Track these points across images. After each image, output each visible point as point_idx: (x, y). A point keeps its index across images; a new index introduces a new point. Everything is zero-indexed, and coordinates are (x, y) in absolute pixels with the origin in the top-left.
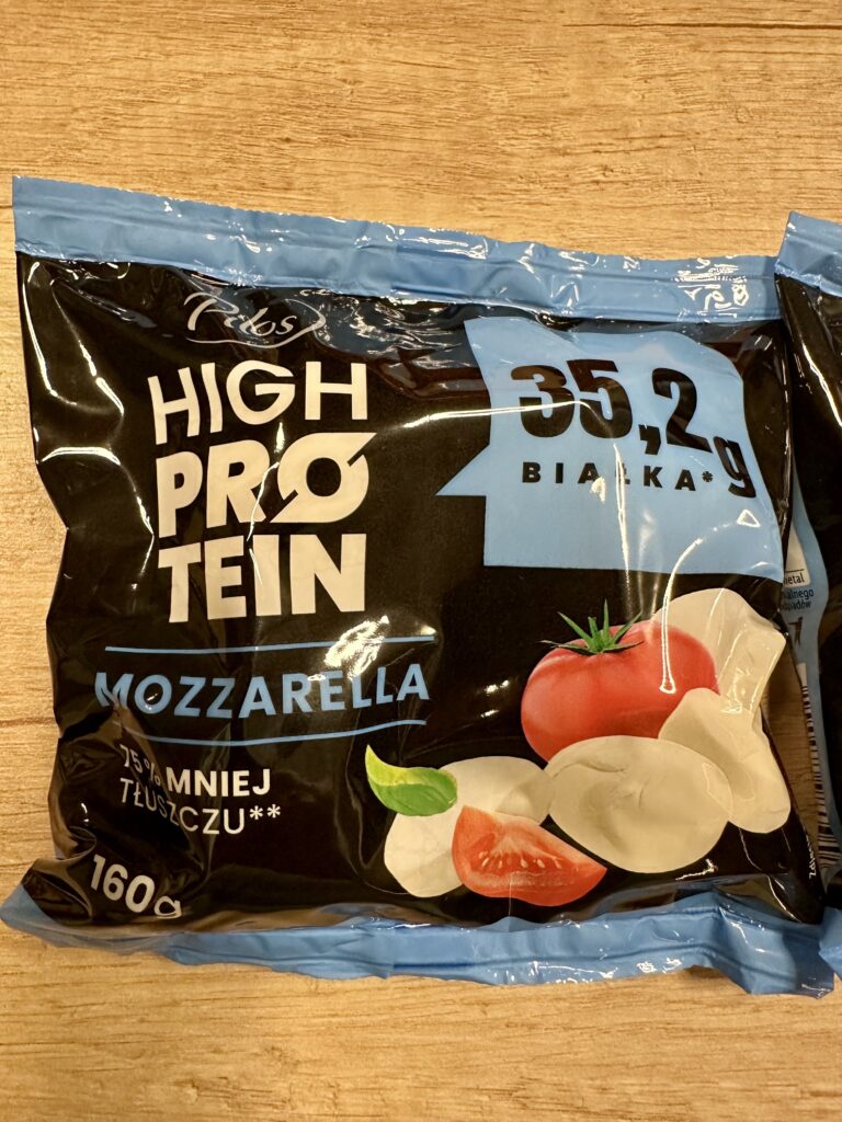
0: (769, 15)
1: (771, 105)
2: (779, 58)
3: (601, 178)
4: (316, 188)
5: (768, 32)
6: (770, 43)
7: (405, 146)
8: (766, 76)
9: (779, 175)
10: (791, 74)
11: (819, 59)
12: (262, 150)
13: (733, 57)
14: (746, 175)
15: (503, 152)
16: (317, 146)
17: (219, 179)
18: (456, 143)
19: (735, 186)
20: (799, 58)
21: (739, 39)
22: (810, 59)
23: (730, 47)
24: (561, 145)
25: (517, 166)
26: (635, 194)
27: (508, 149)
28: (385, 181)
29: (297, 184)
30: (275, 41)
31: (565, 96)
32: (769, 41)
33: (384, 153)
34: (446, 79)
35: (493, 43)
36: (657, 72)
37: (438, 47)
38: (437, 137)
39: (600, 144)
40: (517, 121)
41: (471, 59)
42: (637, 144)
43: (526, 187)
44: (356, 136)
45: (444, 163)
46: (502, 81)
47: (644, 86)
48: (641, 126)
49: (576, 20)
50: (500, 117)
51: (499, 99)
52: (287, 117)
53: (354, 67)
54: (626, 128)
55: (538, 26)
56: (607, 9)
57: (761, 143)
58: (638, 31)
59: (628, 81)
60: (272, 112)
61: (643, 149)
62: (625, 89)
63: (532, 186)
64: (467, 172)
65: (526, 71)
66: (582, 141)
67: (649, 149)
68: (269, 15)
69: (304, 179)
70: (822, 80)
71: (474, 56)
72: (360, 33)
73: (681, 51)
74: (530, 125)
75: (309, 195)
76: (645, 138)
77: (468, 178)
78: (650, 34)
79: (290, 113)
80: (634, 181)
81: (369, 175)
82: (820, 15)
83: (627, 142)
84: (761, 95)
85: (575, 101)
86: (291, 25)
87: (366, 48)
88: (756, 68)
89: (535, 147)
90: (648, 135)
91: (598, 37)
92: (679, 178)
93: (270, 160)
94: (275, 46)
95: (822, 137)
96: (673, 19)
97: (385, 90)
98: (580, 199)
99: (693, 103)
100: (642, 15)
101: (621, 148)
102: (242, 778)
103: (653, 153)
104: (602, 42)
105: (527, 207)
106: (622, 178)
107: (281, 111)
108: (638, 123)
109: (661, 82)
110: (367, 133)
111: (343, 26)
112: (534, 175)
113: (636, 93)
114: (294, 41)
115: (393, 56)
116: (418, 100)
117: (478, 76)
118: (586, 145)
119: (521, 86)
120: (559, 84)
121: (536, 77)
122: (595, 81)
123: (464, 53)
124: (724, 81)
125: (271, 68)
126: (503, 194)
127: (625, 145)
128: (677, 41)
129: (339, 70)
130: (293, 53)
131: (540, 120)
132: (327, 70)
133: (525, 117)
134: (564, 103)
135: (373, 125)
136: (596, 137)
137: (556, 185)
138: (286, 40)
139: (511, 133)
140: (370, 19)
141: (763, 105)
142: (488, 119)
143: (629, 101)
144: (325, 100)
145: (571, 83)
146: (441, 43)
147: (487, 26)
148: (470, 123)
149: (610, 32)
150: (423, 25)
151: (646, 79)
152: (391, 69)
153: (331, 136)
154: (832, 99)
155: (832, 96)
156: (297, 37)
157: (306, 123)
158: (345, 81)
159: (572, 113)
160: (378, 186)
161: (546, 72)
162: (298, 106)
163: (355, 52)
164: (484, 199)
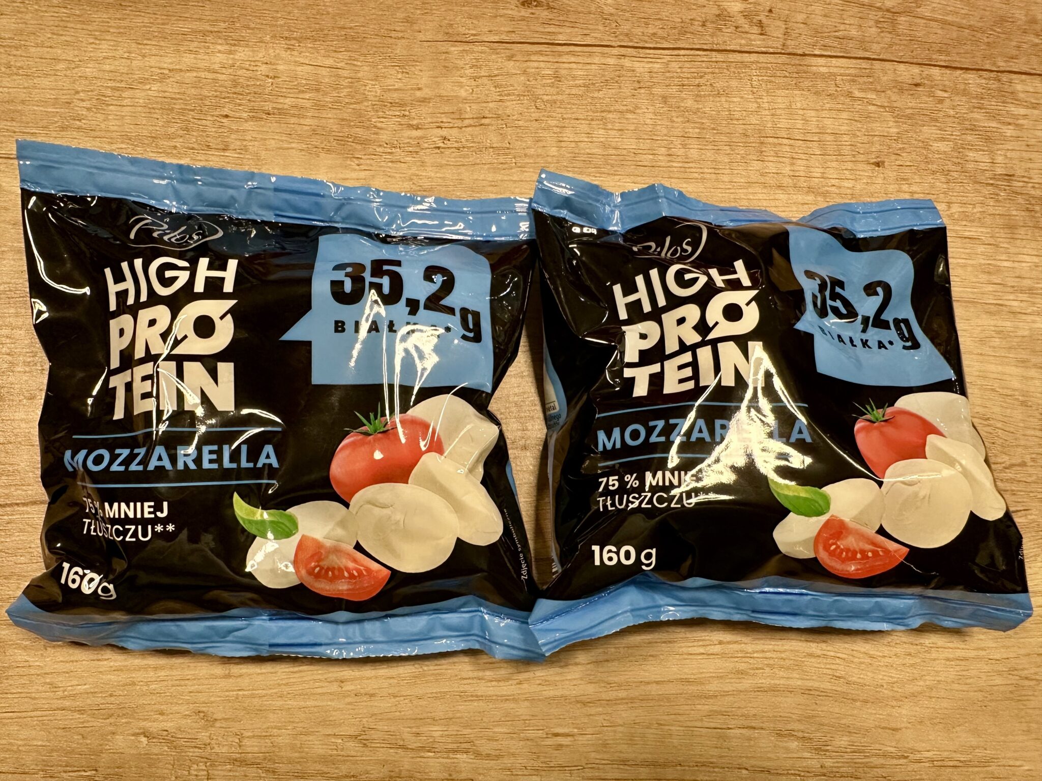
0: (560, 37)
1: (560, 97)
2: (566, 65)
3: (441, 145)
4: (245, 149)
5: (559, 48)
6: (560, 56)
7: (308, 121)
8: (557, 77)
9: (563, 144)
10: (574, 78)
11: (593, 67)
12: (208, 123)
13: (536, 64)
14: (540, 144)
15: (375, 127)
16: (246, 121)
17: (178, 142)
18: (343, 120)
19: (532, 151)
20: (580, 66)
21: (540, 53)
22: (588, 67)
23: (533, 58)
24: (415, 122)
25: (384, 136)
26: (464, 157)
27: (379, 125)
28: (293, 145)
29: (232, 147)
30: (219, 47)
31: (419, 89)
32: (560, 54)
33: (292, 126)
34: (338, 76)
35: (371, 52)
36: (483, 74)
37: (333, 54)
38: (330, 116)
39: (442, 122)
40: (385, 106)
41: (355, 63)
42: (467, 122)
43: (390, 151)
44: (274, 114)
45: (334, 134)
46: (376, 78)
47: (474, 83)
48: (470, 110)
49: (429, 38)
50: (374, 103)
51: (374, 90)
52: (227, 100)
53: (274, 67)
54: (460, 111)
55: (404, 41)
56: (450, 31)
57: (552, 123)
58: (471, 46)
59: (462, 80)
60: (216, 97)
61: (470, 126)
62: (461, 85)
63: (394, 150)
64: (350, 140)
65: (393, 72)
66: (429, 120)
67: (475, 126)
68: (216, 30)
69: (238, 143)
70: (594, 82)
71: (357, 61)
72: (279, 43)
73: (500, 60)
74: (394, 108)
75: (241, 154)
76: (473, 118)
77: (349, 143)
78: (478, 48)
79: (228, 97)
80: (464, 147)
81: (282, 141)
82: (596, 38)
83: (460, 121)
84: (553, 90)
85: (426, 92)
86: (231, 37)
87: (284, 54)
88: (550, 73)
89: (397, 123)
90: (475, 116)
91: (444, 49)
92: (494, 145)
93: (214, 130)
94: (220, 52)
95: (592, 120)
96: (497, 38)
97: (296, 83)
98: (427, 159)
99: (506, 95)
100: (475, 35)
101: (456, 125)
102: (149, 507)
103: (477, 129)
104: (446, 53)
105: (390, 164)
106: (456, 145)
107: (223, 96)
108: (468, 109)
109: (485, 80)
110: (281, 112)
111: (268, 38)
112: (396, 142)
113: (468, 88)
114: (233, 48)
115: (302, 60)
116: (318, 90)
117: (359, 75)
118: (432, 123)
119: (389, 82)
120: (414, 81)
121: (400, 76)
122: (439, 80)
123: (350, 58)
124: (528, 80)
125: (216, 67)
126: (375, 155)
127: (459, 123)
128: (497, 54)
129: (263, 69)
130: (232, 56)
131: (401, 105)
132: (255, 68)
133: (391, 103)
134: (418, 94)
135: (286, 107)
136: (441, 117)
137: (411, 149)
138: (227, 47)
139: (381, 114)
140: (286, 34)
141: (554, 97)
142: (366, 104)
143: (463, 93)
144: (252, 89)
145: (424, 80)
146: (335, 51)
147: (368, 40)
148: (352, 106)
149: (452, 46)
150: (323, 39)
151: (475, 79)
152: (299, 69)
153: (258, 115)
154: (601, 94)
155: (601, 93)
156: (235, 45)
157: (240, 105)
158: (267, 76)
159: (424, 100)
160: (288, 149)
161: (407, 73)
162: (235, 93)
163: (275, 56)
164: (361, 158)
